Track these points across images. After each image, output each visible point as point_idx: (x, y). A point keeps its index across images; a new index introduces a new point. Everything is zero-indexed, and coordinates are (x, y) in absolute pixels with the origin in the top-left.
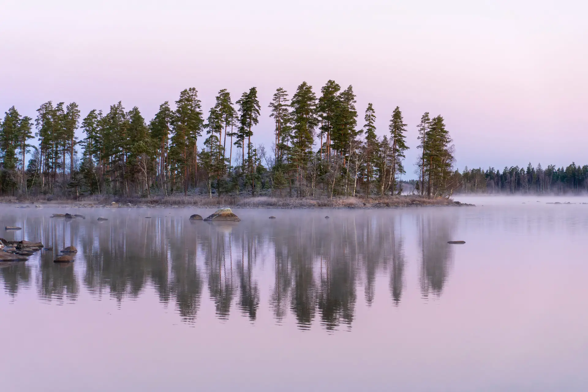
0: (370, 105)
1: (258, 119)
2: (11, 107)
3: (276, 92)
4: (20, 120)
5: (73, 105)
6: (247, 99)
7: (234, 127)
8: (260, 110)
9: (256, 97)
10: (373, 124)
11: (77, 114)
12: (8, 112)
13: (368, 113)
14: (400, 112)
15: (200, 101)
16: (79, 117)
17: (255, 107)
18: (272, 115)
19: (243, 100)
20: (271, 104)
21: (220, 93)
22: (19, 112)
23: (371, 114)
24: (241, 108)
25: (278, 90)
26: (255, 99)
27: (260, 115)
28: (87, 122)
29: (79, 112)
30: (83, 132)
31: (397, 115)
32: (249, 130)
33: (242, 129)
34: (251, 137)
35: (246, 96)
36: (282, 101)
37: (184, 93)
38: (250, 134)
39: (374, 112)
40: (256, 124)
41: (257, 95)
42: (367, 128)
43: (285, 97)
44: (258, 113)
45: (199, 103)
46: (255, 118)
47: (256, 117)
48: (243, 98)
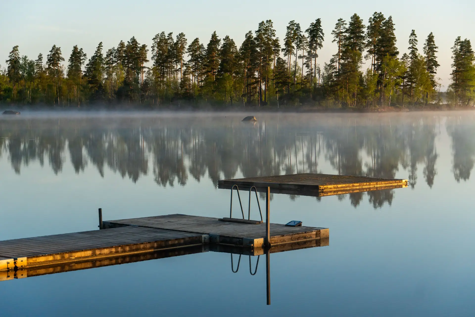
0: (413, 31)
1: (322, 44)
2: (132, 37)
3: (338, 22)
4: (139, 47)
5: (182, 35)
6: (313, 28)
7: (305, 50)
8: (324, 36)
9: (321, 26)
10: (415, 46)
11: (185, 42)
12: (130, 41)
13: (412, 38)
14: (433, 36)
15: (275, 31)
16: (186, 44)
17: (320, 34)
18: (334, 40)
19: (310, 29)
20: (333, 31)
21: (290, 23)
22: (138, 41)
23: (414, 39)
24: (309, 35)
25: (339, 20)
26: (319, 27)
27: (323, 40)
28: (191, 48)
29: (186, 40)
30: (188, 56)
31: (430, 39)
32: (315, 53)
33: (309, 52)
34: (316, 58)
35: (313, 25)
36: (342, 29)
37: (262, 24)
38: (316, 56)
39: (416, 37)
40: (320, 48)
41: (321, 24)
42: (411, 50)
43: (344, 26)
44: (323, 39)
45: (274, 32)
46: (319, 43)
47: (321, 42)
48: (311, 27)
